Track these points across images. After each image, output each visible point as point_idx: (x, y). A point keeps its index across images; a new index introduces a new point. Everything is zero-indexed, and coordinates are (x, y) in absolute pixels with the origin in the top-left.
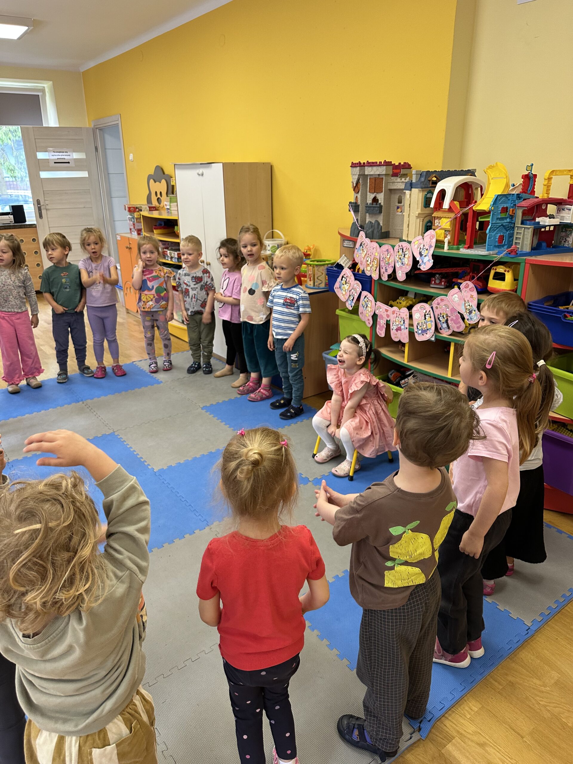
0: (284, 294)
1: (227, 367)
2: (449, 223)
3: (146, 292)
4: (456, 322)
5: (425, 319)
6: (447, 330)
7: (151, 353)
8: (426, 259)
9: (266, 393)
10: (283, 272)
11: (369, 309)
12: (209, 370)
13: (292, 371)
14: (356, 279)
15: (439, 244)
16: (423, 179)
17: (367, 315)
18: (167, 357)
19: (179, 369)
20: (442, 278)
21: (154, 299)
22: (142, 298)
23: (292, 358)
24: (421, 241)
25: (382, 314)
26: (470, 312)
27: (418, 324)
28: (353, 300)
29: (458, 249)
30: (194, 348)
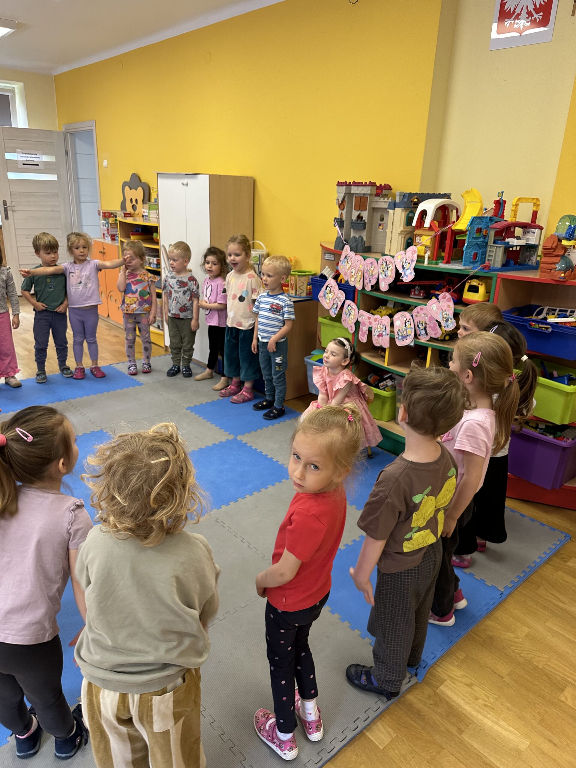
0: (271, 300)
1: (208, 370)
2: (429, 240)
3: (130, 295)
4: (434, 329)
5: (406, 326)
6: (425, 336)
7: (131, 355)
8: (408, 272)
9: (248, 395)
10: (269, 279)
11: (352, 317)
12: (189, 374)
13: (276, 374)
14: (340, 289)
15: (420, 259)
16: (406, 200)
17: (350, 322)
18: (147, 360)
19: (159, 371)
20: (421, 289)
21: (137, 302)
22: (126, 300)
23: (277, 361)
24: (404, 255)
25: (364, 321)
26: (447, 321)
27: (399, 330)
28: (336, 308)
29: (437, 264)
30: (175, 352)
